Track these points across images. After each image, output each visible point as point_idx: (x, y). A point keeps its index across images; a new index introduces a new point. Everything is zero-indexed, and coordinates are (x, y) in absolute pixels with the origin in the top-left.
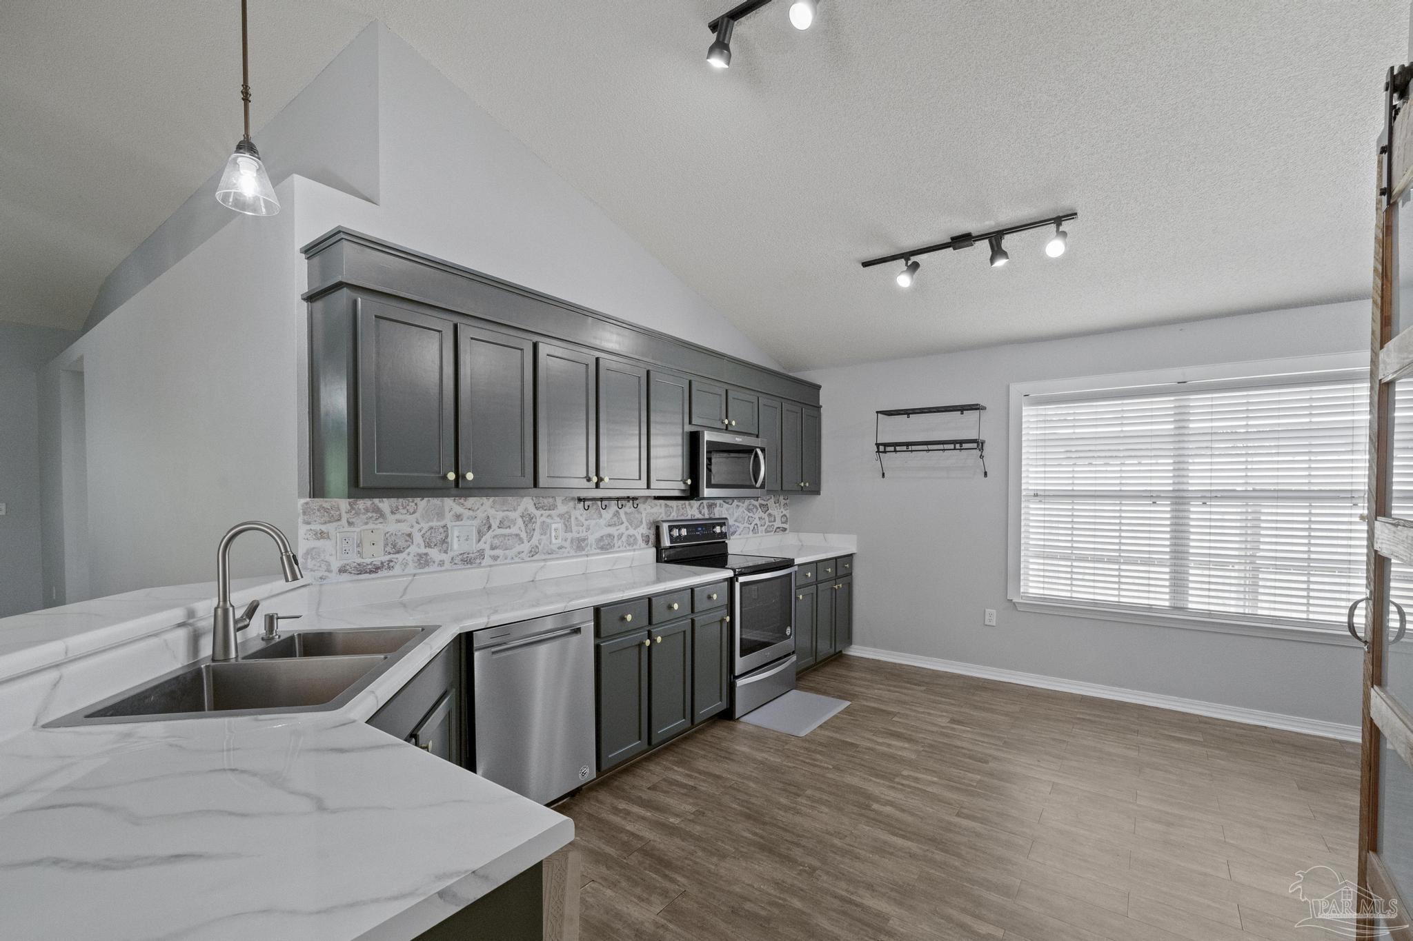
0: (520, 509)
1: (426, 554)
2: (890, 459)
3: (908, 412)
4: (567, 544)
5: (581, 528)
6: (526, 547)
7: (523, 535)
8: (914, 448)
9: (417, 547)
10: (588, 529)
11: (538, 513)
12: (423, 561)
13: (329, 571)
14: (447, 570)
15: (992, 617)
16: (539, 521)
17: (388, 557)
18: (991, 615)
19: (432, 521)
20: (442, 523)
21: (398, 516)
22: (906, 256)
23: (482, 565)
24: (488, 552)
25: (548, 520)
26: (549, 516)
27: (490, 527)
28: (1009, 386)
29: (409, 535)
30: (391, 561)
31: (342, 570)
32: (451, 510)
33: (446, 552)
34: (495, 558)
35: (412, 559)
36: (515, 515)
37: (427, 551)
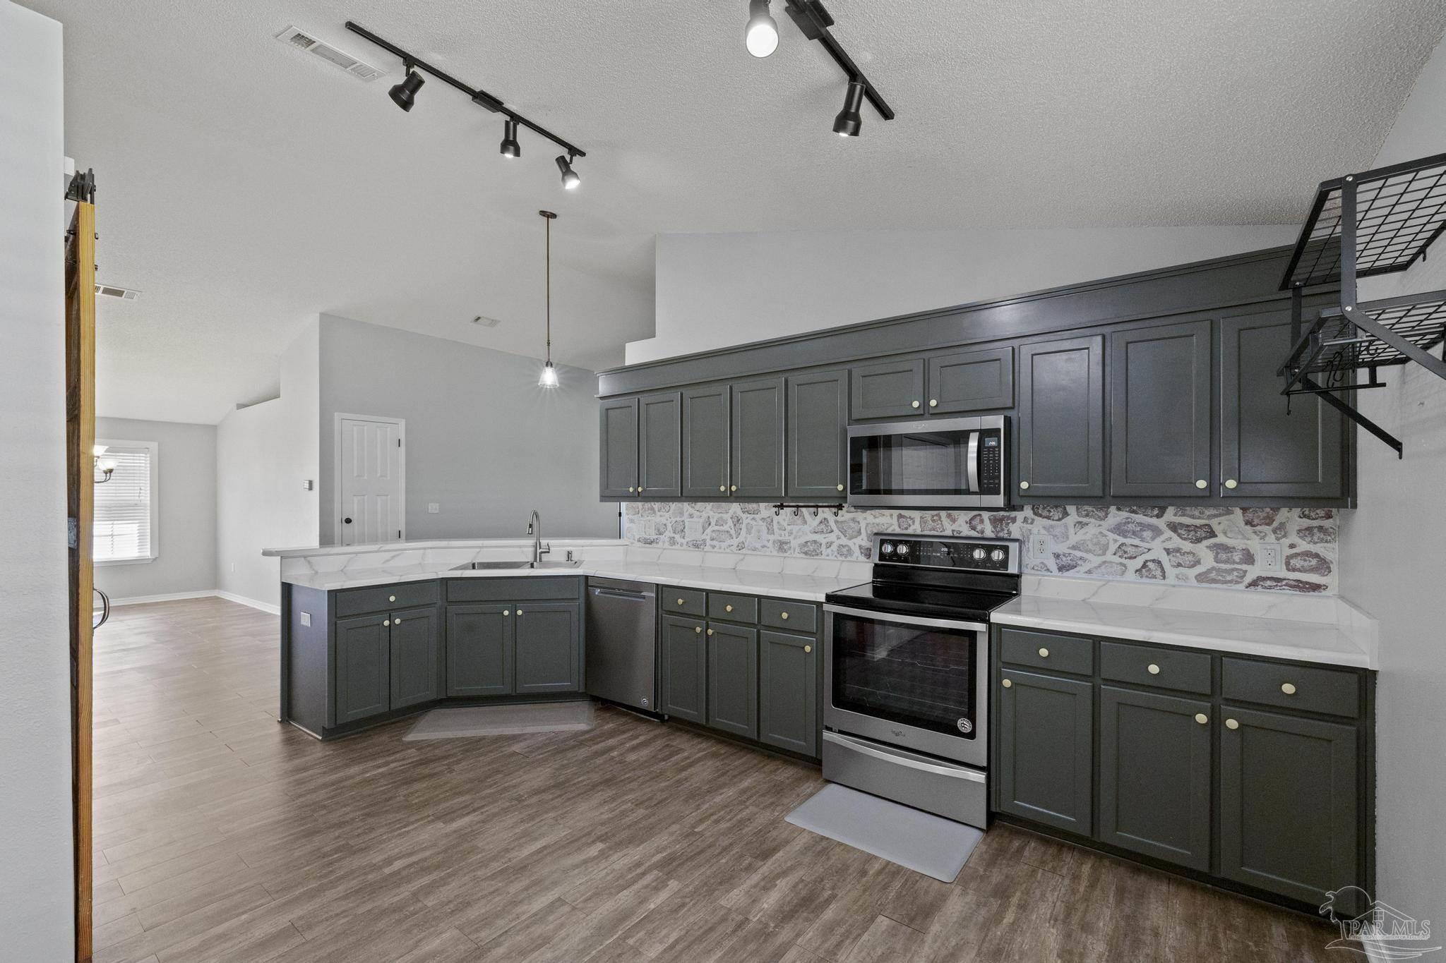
0: (731, 512)
1: (674, 538)
4: (770, 544)
5: (783, 533)
6: (735, 542)
7: (733, 532)
9: (669, 533)
10: (791, 533)
11: (744, 516)
12: (673, 542)
13: (634, 540)
14: (684, 550)
16: (745, 522)
17: (657, 537)
19: (677, 517)
20: (682, 519)
21: (661, 513)
23: (704, 550)
24: (709, 542)
25: (753, 523)
26: (753, 519)
27: (710, 524)
29: (665, 525)
30: (657, 539)
31: (639, 541)
32: (687, 510)
33: (684, 538)
34: (714, 547)
35: (667, 539)
36: (727, 516)
37: (674, 535)
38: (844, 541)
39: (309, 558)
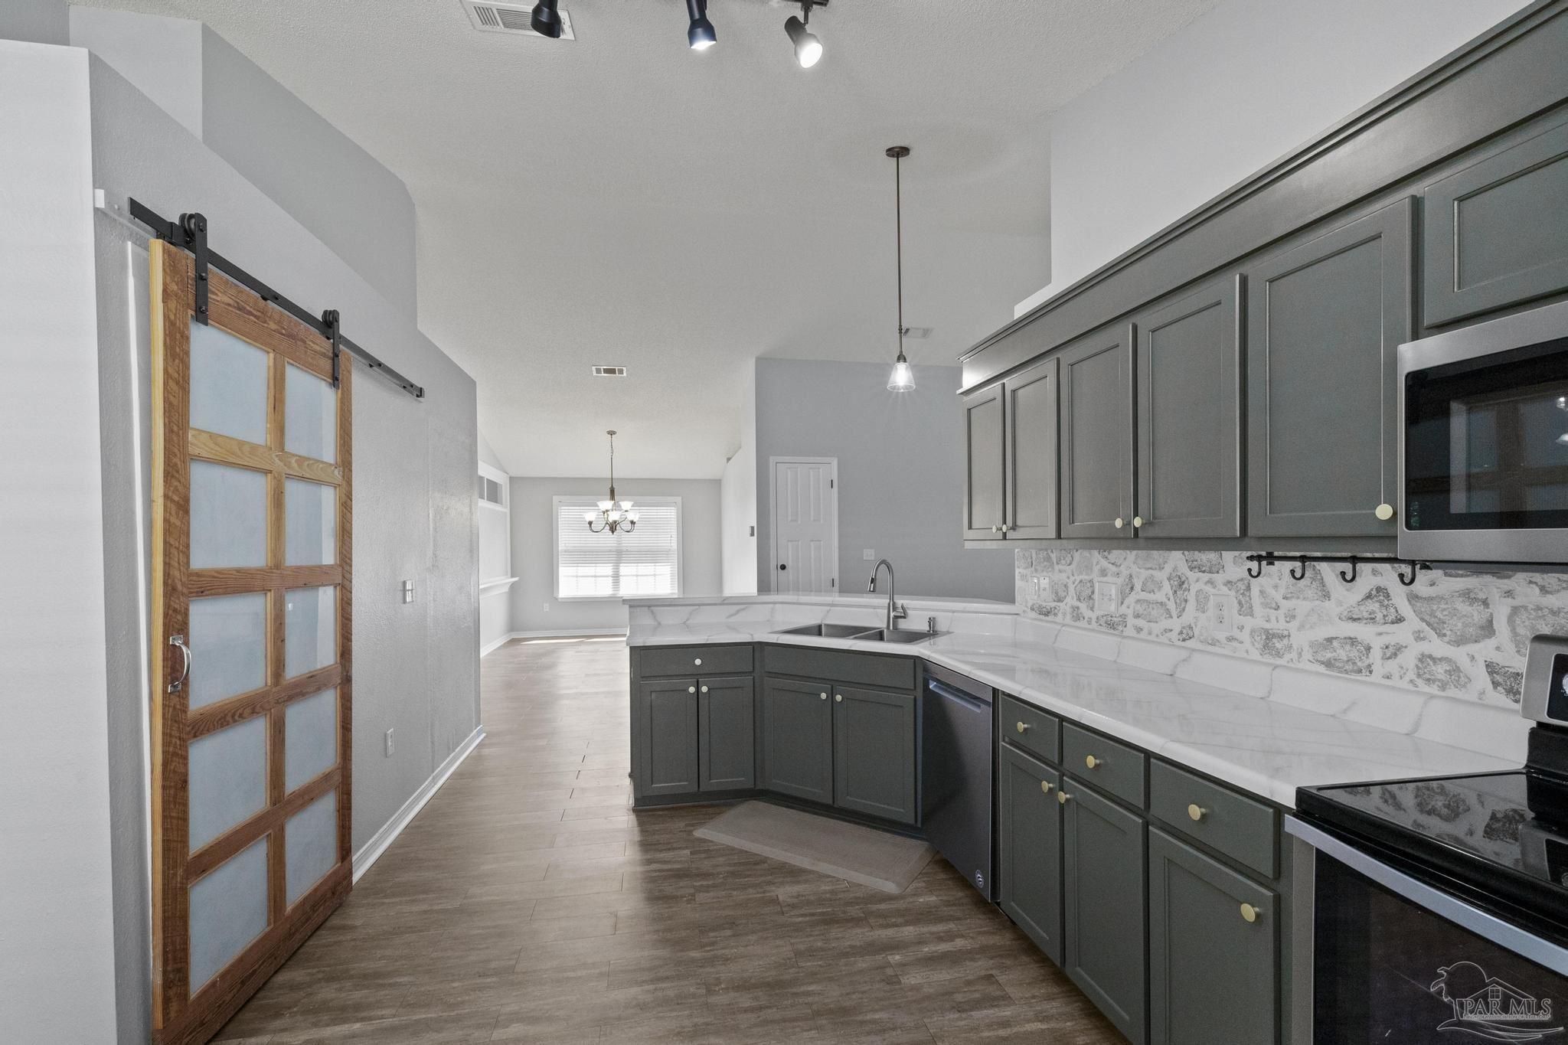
0: (1168, 568)
1: (1078, 608)
4: (1245, 636)
5: (1273, 613)
6: (1176, 624)
7: (1171, 605)
9: (1071, 600)
10: (1291, 617)
11: (1192, 576)
12: (1077, 616)
13: (1028, 607)
14: (1093, 630)
16: (1194, 588)
17: (1053, 604)
19: (1082, 574)
20: (1090, 578)
21: (1060, 567)
23: (1124, 634)
24: (1131, 621)
25: (1208, 588)
26: (1210, 582)
27: (1132, 588)
29: (1066, 586)
30: (1055, 608)
31: (1032, 609)
32: (1098, 563)
33: (1092, 609)
34: (1139, 630)
35: (1069, 610)
36: (1161, 576)
37: (1078, 604)
38: (1437, 647)
39: (652, 608)
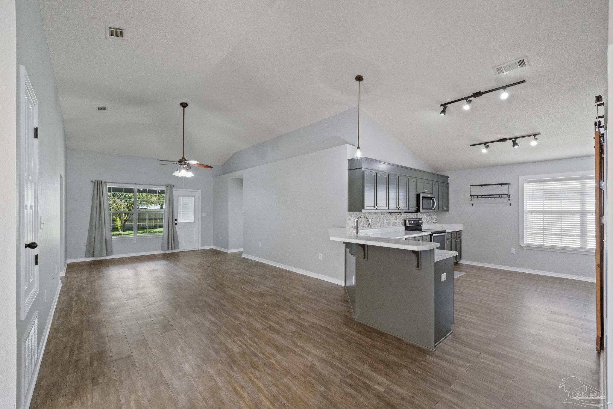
0: (378, 215)
1: (364, 225)
2: (475, 200)
3: (482, 185)
4: (387, 224)
5: (389, 220)
6: (379, 224)
7: (379, 221)
8: (484, 197)
9: (362, 223)
11: (381, 216)
15: (514, 251)
18: (513, 250)
22: (485, 143)
23: (372, 228)
24: (373, 225)
25: (383, 218)
27: (373, 219)
28: (519, 177)
29: (361, 220)
30: (359, 226)
32: (367, 215)
33: (366, 225)
34: (374, 227)
35: (361, 226)
